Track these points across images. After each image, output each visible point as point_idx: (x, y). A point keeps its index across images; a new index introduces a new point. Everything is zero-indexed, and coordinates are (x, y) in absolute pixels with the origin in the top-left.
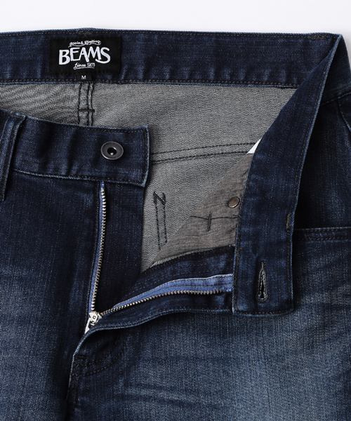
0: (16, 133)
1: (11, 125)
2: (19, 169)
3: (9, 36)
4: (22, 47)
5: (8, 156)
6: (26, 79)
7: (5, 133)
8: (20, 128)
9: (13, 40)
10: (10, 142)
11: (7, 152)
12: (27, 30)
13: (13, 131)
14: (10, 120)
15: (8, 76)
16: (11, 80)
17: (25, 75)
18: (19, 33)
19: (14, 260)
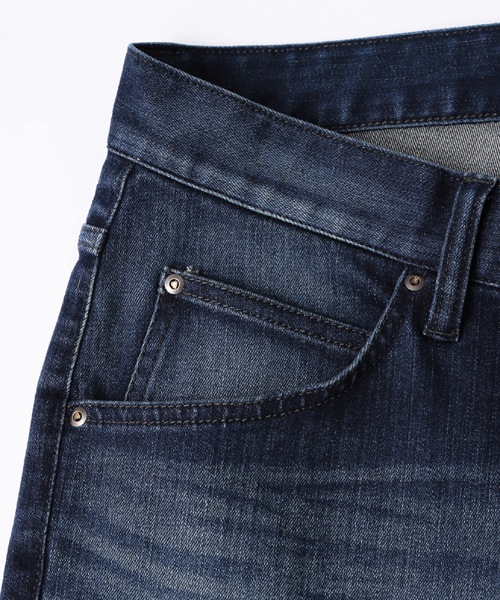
0: (479, 212)
1: (469, 196)
2: (486, 280)
3: (444, 36)
4: (472, 55)
5: (465, 254)
6: (484, 113)
7: (457, 212)
8: (486, 201)
9: (454, 41)
10: (470, 228)
11: (464, 248)
12: (480, 23)
13: (474, 208)
14: (466, 186)
15: (449, 109)
16: (454, 115)
17: (481, 105)
18: (464, 30)
19: (486, 452)
